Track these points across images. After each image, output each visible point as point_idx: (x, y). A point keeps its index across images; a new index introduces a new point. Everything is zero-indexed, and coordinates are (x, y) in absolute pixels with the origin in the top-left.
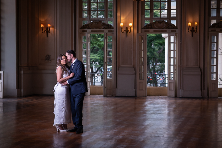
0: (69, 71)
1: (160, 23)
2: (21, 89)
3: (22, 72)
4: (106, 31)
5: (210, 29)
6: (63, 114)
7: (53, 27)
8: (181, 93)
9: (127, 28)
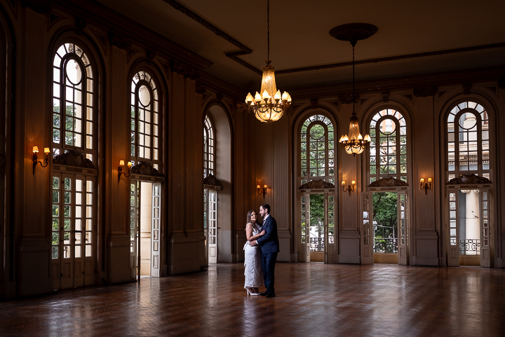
0: (260, 229)
1: (388, 180)
2: (236, 254)
3: (237, 236)
4: (327, 190)
5: (448, 186)
6: (253, 276)
7: (270, 188)
8: (413, 260)
9: (349, 186)
